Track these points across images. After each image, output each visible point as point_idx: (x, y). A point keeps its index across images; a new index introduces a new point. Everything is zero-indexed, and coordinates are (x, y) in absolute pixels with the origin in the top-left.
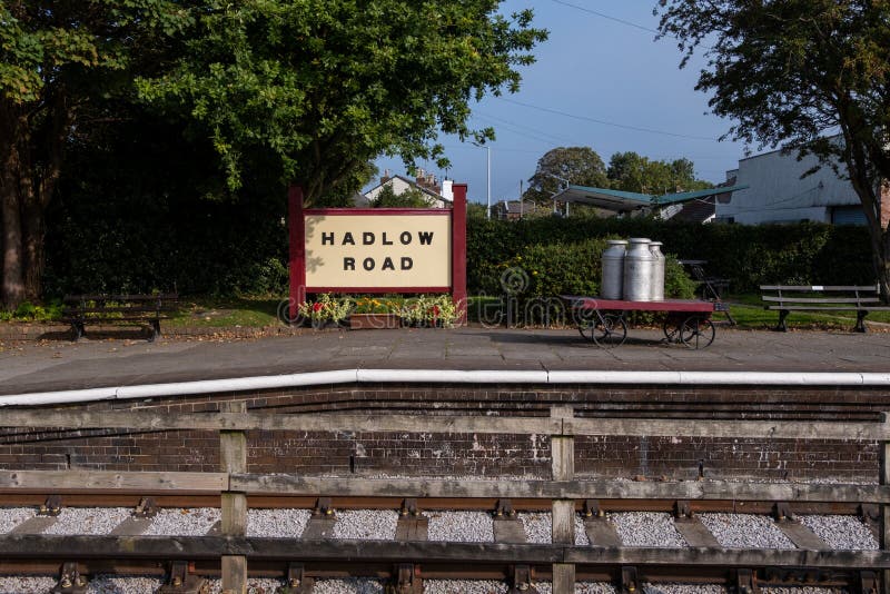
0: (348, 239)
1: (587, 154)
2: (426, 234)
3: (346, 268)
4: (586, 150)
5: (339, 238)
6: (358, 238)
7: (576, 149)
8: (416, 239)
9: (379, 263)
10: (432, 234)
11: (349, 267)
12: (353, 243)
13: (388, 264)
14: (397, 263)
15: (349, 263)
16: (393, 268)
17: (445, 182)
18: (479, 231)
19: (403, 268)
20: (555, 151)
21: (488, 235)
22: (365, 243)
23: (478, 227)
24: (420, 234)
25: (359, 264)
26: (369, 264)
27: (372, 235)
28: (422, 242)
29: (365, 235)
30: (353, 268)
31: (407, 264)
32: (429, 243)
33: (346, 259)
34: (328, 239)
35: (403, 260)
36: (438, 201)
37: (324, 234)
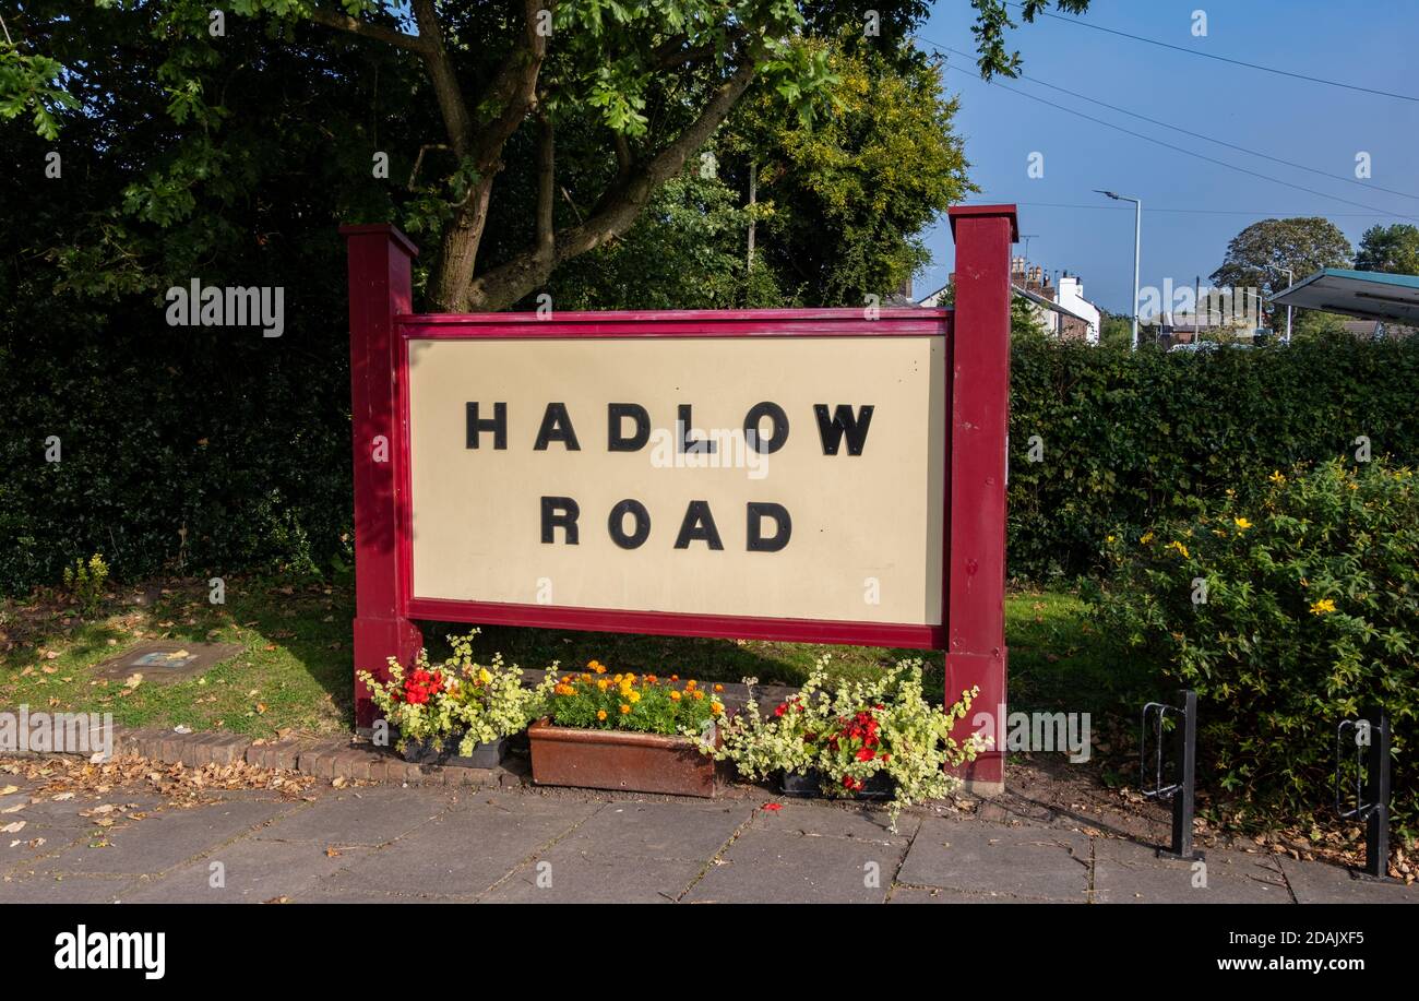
0: (556, 427)
1: (1318, 229)
2: (844, 411)
3: (547, 537)
4: (1316, 224)
5: (524, 424)
6: (590, 425)
7: (1298, 222)
8: (805, 431)
9: (665, 525)
10: (867, 412)
11: (560, 532)
12: (573, 445)
13: (698, 525)
14: (730, 522)
15: (558, 516)
16: (715, 544)
17: (1063, 280)
18: (1090, 381)
19: (756, 543)
20: (1259, 226)
21: (1117, 395)
22: (617, 443)
23: (1088, 371)
24: (821, 410)
25: (592, 522)
26: (629, 525)
27: (639, 414)
28: (830, 447)
29: (617, 412)
30: (572, 538)
31: (769, 527)
32: (856, 448)
33: (548, 503)
34: (486, 426)
35: (756, 511)
36: (1046, 312)
37: (472, 409)
